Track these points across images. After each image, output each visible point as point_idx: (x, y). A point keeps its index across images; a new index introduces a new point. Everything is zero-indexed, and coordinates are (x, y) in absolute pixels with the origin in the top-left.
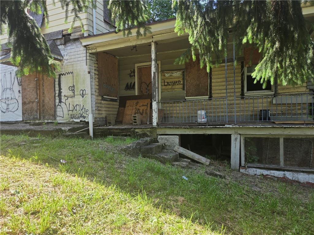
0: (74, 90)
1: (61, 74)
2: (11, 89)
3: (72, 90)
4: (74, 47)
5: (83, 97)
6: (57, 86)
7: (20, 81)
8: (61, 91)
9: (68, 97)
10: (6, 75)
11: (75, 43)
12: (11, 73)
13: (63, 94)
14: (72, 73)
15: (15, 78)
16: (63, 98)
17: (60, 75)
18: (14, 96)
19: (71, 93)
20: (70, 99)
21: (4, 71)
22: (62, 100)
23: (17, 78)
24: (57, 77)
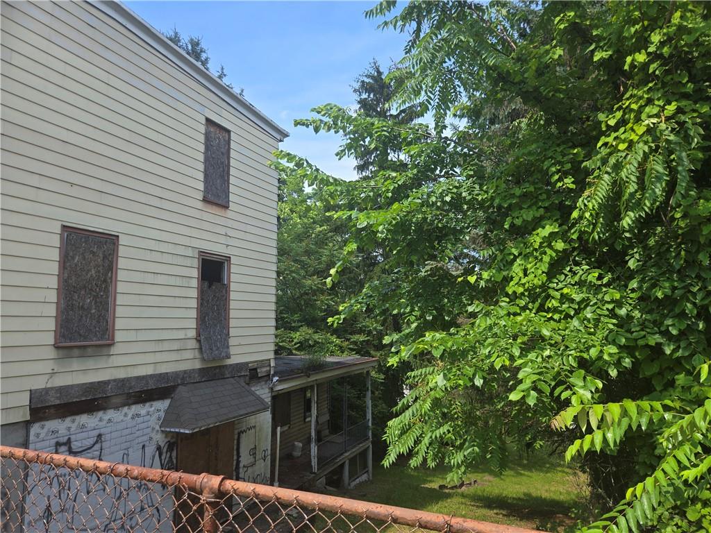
0: (255, 453)
1: (241, 431)
2: (141, 486)
3: (253, 454)
4: (258, 388)
5: (264, 460)
6: (235, 453)
7: (167, 459)
8: (240, 459)
9: (248, 467)
10: (128, 455)
11: (260, 382)
12: (144, 446)
13: (241, 465)
14: (254, 427)
15: (154, 457)
16: (241, 470)
17: (239, 434)
18: (150, 501)
19: (252, 459)
20: (250, 470)
21: (124, 446)
22: (240, 476)
23: (160, 457)
24: (236, 437)
